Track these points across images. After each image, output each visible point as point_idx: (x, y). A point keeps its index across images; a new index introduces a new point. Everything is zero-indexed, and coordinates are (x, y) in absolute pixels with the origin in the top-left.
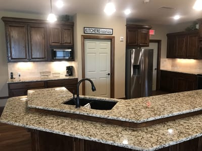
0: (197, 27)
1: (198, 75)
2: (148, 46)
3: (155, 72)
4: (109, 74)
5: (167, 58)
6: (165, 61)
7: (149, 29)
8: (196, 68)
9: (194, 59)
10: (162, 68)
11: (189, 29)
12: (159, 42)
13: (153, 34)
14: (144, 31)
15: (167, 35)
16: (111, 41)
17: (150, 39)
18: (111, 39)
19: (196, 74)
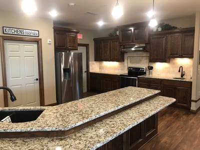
0: (118, 33)
1: (121, 75)
2: (77, 50)
3: (84, 75)
4: (37, 80)
5: (95, 61)
6: (94, 64)
7: (77, 33)
8: (119, 70)
9: (117, 61)
10: (91, 71)
11: (111, 35)
12: (87, 46)
13: (81, 38)
14: (72, 35)
15: (94, 39)
16: (38, 44)
17: (79, 43)
18: (38, 42)
19: (119, 74)
